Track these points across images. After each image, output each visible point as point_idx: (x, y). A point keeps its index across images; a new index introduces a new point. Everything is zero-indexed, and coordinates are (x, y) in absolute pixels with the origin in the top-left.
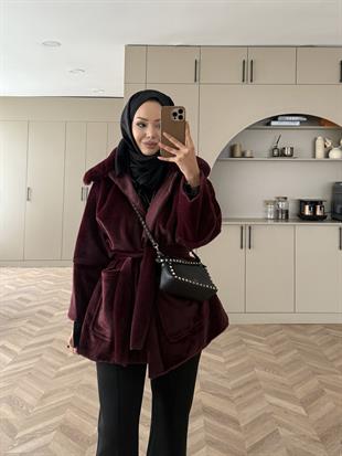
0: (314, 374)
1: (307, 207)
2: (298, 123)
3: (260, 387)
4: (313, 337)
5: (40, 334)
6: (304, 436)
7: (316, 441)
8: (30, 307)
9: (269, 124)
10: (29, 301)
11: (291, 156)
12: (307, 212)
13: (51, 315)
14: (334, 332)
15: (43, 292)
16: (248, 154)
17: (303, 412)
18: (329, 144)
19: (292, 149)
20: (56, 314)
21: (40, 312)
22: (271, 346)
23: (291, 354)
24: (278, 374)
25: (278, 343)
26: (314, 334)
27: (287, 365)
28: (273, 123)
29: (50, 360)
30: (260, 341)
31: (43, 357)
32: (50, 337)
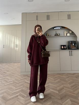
0: (62, 84)
1: (62, 47)
2: (60, 28)
3: (49, 87)
4: (64, 76)
5: (3, 77)
6: (57, 98)
7: (59, 99)
8: (2, 71)
9: (54, 29)
10: (2, 70)
11: (59, 35)
12: (62, 48)
13: (6, 73)
14: (69, 75)
15: (6, 68)
16: (50, 35)
17: (58, 93)
18: (67, 32)
19: (59, 34)
20: (7, 73)
21: (4, 72)
22: (54, 78)
23: (58, 80)
24: (54, 84)
25: (56, 78)
26: (64, 75)
27: (57, 82)
28: (55, 28)
29: (4, 82)
30: (52, 77)
31: (2, 82)
32: (5, 77)
